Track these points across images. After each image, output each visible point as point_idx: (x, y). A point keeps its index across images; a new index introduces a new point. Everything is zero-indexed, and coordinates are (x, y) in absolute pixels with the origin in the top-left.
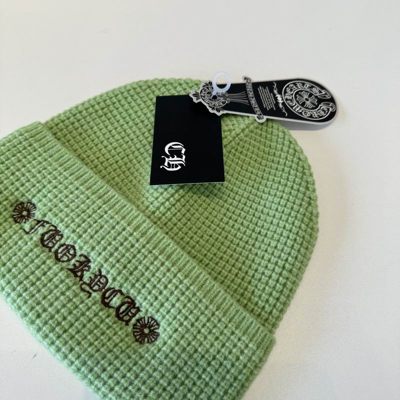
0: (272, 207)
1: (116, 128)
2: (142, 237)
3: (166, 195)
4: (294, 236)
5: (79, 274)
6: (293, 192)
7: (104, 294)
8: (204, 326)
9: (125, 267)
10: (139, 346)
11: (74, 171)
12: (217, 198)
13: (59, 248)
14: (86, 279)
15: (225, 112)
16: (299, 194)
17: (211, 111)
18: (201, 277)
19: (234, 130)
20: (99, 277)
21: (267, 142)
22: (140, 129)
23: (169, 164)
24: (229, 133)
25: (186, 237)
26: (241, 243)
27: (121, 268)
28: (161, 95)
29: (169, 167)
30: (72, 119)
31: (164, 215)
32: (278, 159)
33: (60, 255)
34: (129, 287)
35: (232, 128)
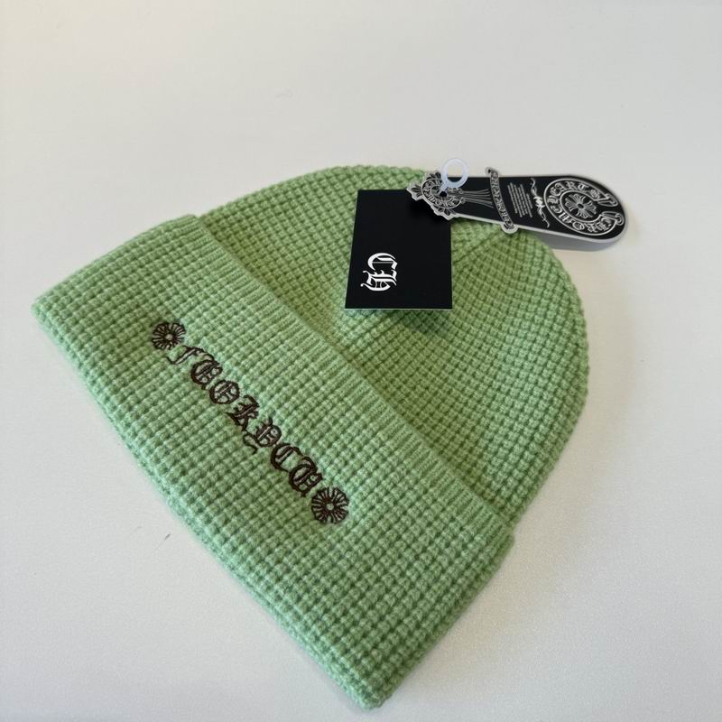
0: (520, 355)
1: (299, 232)
2: (330, 378)
3: (366, 324)
4: (550, 396)
5: (242, 421)
6: (551, 334)
7: (275, 451)
8: (411, 506)
9: (305, 417)
10: (319, 525)
11: (240, 284)
12: (439, 336)
13: (216, 385)
14: (251, 428)
15: (458, 215)
16: (561, 338)
17: (436, 212)
18: (410, 440)
19: (469, 241)
20: (269, 428)
21: (518, 262)
22: (332, 234)
23: (373, 281)
24: (461, 245)
25: (391, 386)
26: (470, 401)
27: (300, 417)
28: (365, 189)
29: (374, 286)
30: (239, 215)
31: (362, 351)
32: (532, 287)
33: (216, 395)
34: (310, 445)
35: (467, 238)
